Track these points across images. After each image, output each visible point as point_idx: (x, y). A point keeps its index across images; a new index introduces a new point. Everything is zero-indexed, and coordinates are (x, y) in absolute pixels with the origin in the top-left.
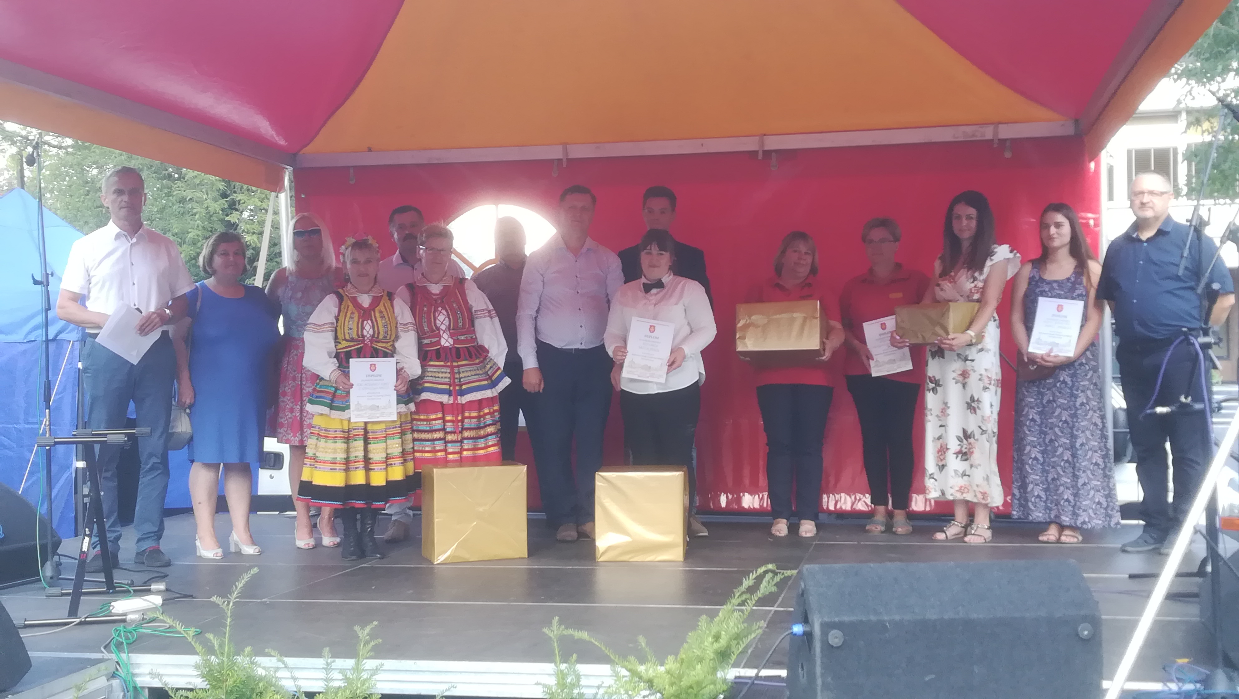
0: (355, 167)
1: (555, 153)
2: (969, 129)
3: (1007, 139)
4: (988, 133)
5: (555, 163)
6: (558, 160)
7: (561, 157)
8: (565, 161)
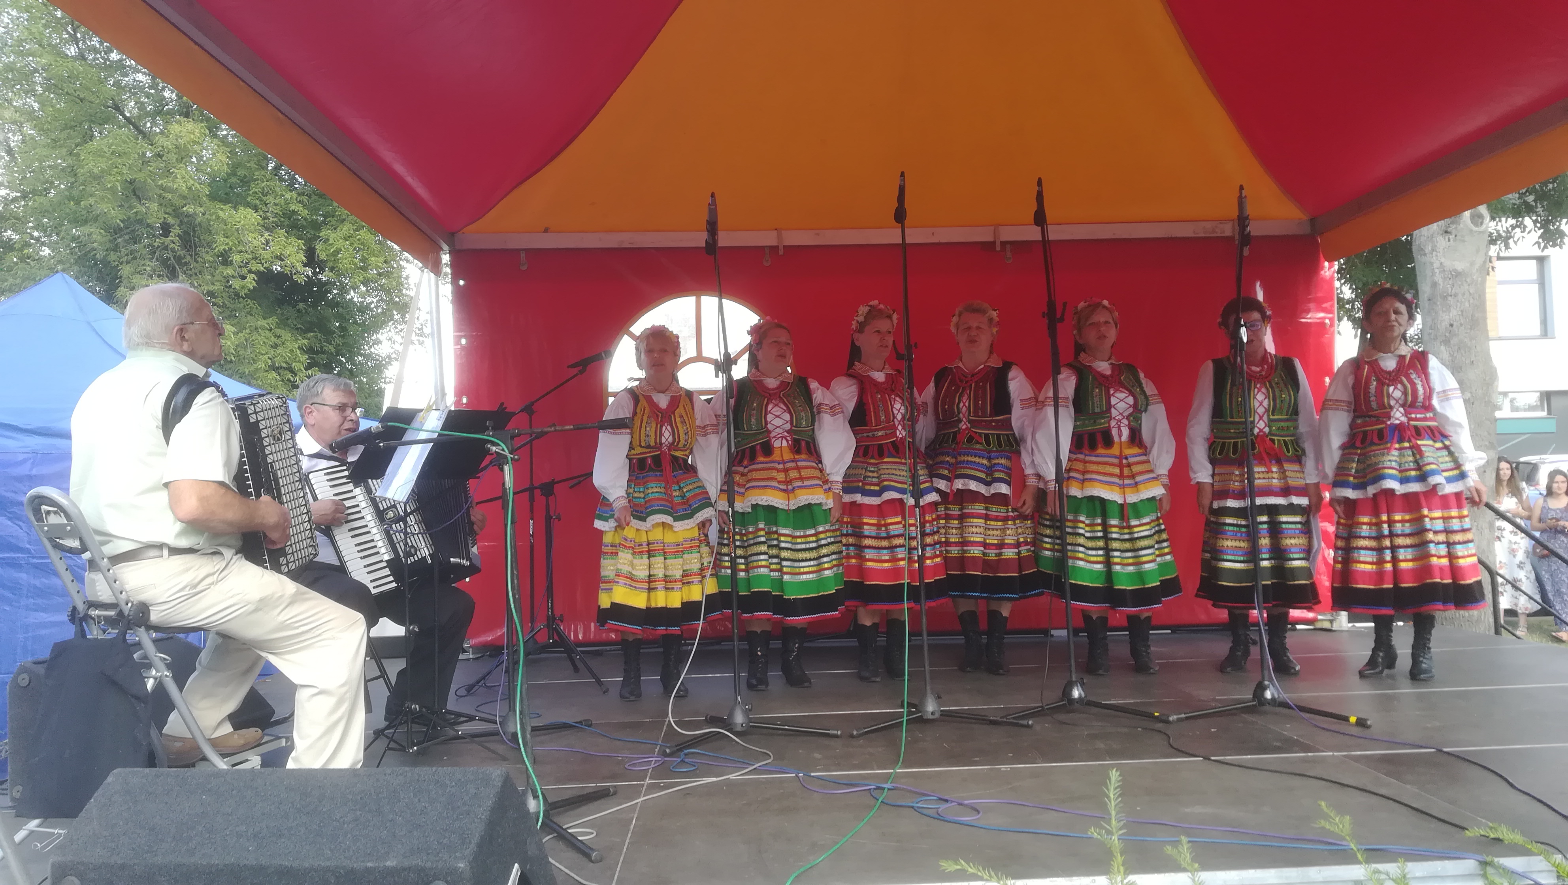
0: (528, 251)
1: (767, 239)
2: (1208, 225)
4: (1226, 230)
5: (767, 251)
6: (771, 247)
7: (776, 244)
8: (781, 248)
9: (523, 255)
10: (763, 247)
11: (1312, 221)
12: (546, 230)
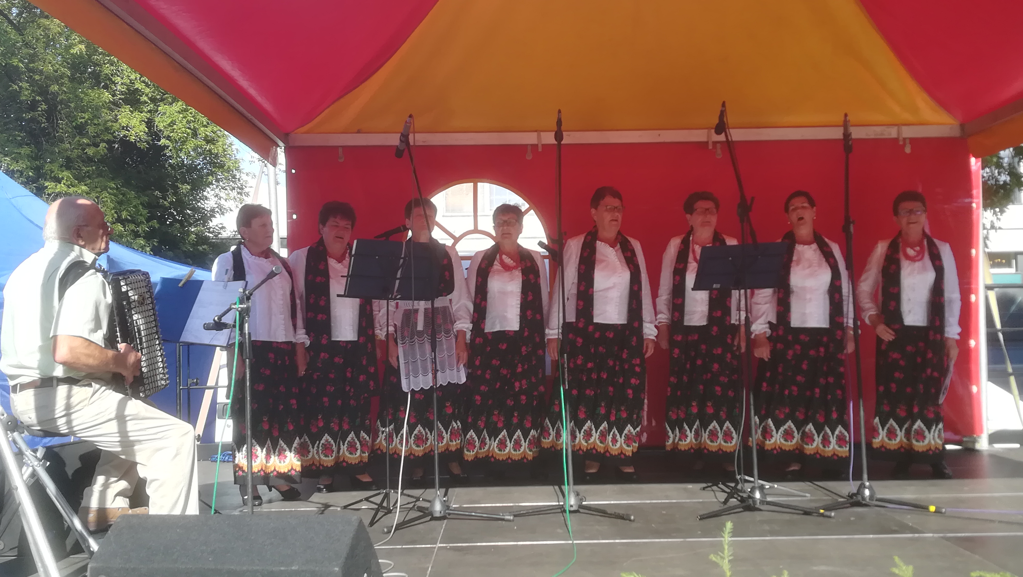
0: (344, 147)
1: (531, 139)
2: (878, 129)
3: (908, 138)
4: (892, 133)
5: (529, 148)
6: (532, 145)
7: (537, 143)
8: (540, 146)
9: (340, 150)
10: (525, 146)
11: (962, 126)
12: (359, 132)
